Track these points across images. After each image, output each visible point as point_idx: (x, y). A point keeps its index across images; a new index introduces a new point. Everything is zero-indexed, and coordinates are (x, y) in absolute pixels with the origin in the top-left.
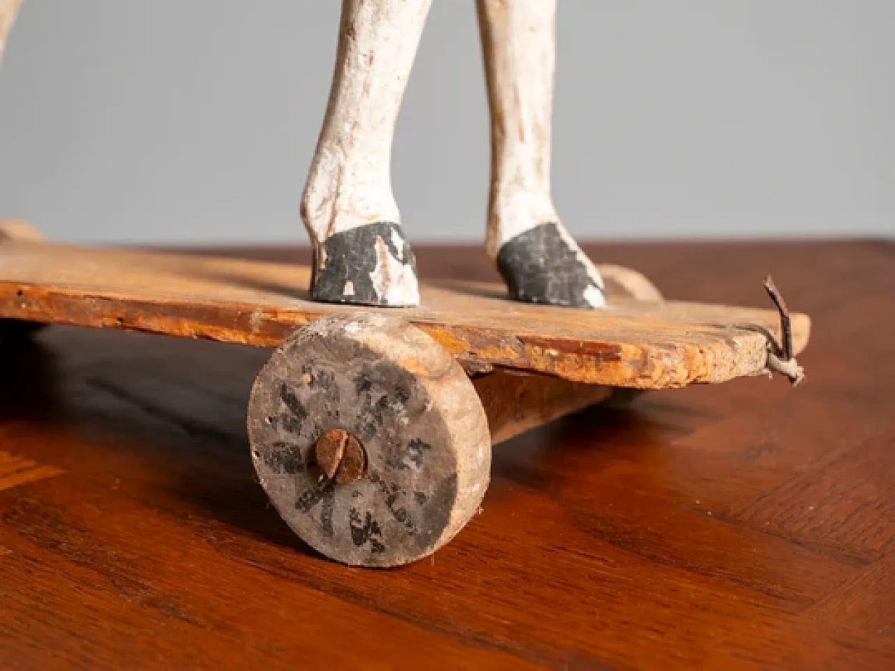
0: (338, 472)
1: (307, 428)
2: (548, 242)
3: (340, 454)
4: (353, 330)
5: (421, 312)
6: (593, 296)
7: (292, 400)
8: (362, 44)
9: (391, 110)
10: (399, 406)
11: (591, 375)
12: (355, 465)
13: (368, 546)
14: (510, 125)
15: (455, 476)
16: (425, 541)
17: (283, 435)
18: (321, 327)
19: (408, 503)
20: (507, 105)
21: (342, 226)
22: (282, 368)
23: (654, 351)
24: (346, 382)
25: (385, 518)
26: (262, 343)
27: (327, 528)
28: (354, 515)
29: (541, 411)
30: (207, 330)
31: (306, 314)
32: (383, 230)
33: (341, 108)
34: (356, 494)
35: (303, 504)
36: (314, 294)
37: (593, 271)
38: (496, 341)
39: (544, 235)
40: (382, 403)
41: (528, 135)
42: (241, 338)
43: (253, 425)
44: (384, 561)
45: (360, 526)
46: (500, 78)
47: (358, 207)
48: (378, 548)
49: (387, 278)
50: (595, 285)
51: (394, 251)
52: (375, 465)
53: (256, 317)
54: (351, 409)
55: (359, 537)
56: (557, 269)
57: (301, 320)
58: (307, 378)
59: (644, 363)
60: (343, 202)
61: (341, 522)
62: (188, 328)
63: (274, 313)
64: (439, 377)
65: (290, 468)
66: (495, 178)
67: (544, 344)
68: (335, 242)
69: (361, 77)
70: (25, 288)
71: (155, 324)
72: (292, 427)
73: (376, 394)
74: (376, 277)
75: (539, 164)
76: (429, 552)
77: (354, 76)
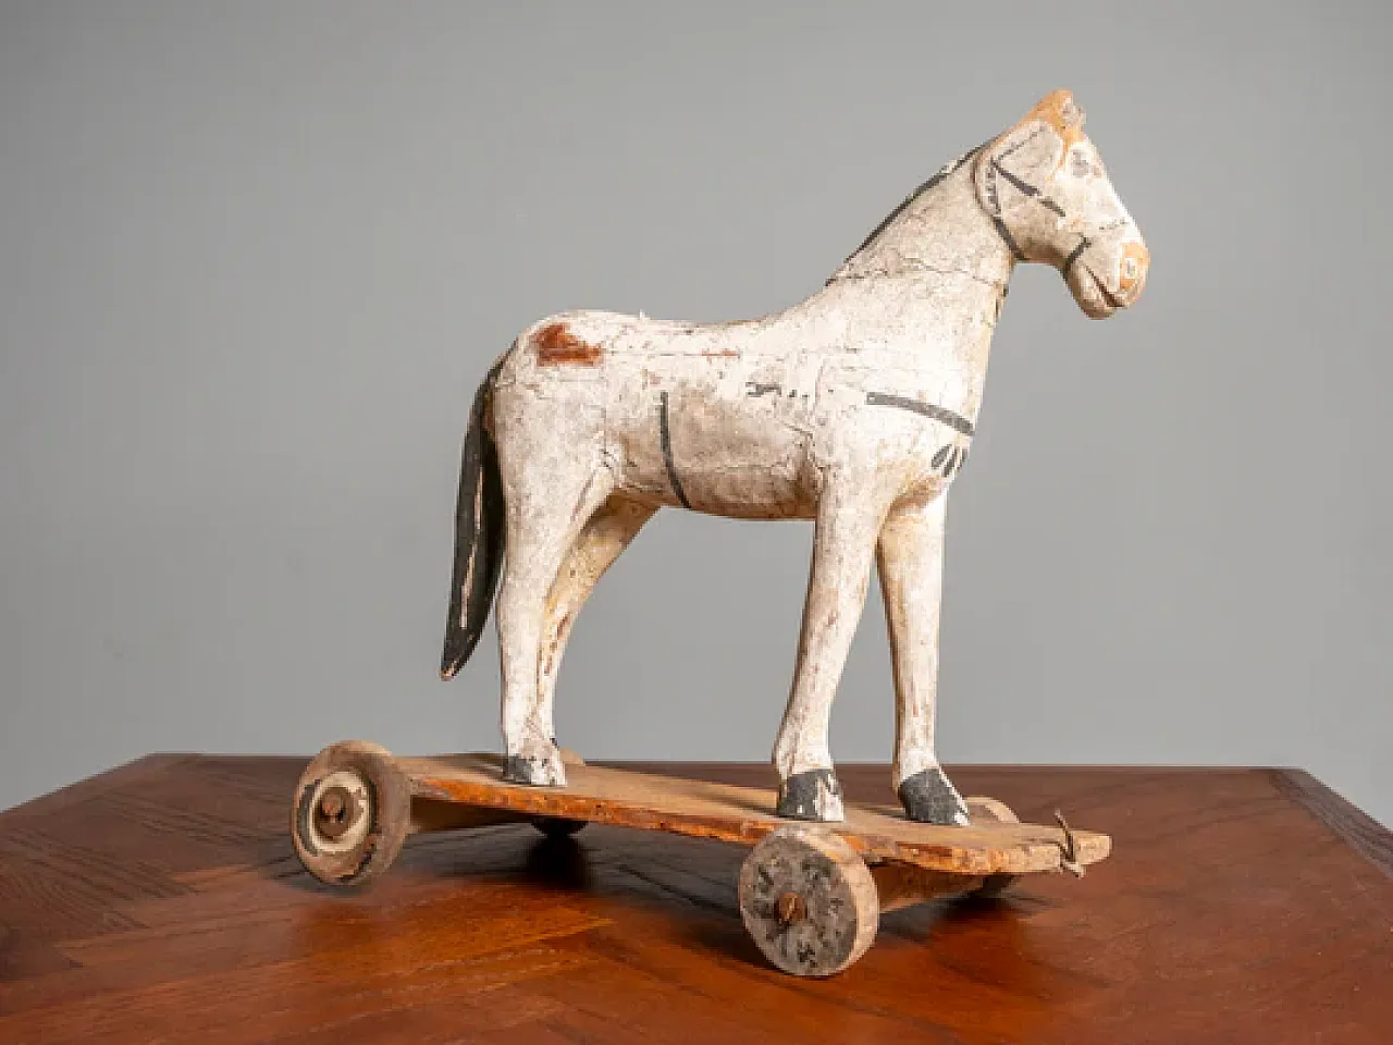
0: (791, 917)
1: (773, 891)
2: (932, 781)
3: (791, 907)
4: (800, 835)
5: (846, 825)
6: (959, 818)
7: (765, 875)
8: (812, 659)
9: (828, 698)
10: (824, 879)
11: (936, 865)
12: (801, 913)
13: (807, 963)
14: (908, 706)
15: (855, 922)
16: (840, 961)
17: (759, 895)
18: (782, 833)
19: (830, 937)
20: (906, 692)
21: (797, 770)
22: (760, 856)
23: (971, 852)
24: (796, 865)
25: (818, 946)
26: (748, 841)
27: (784, 953)
28: (800, 945)
29: (925, 894)
30: (714, 832)
31: (775, 825)
32: (822, 773)
33: (798, 699)
34: (801, 932)
35: (770, 938)
36: (779, 812)
37: (961, 802)
38: (883, 844)
39: (928, 777)
40: (816, 877)
41: (920, 712)
42: (734, 838)
43: (742, 890)
44: (816, 972)
45: (803, 951)
46: (902, 673)
47: (808, 758)
48: (813, 964)
49: (824, 804)
50: (962, 811)
51: (828, 787)
52: (812, 914)
53: (745, 825)
54: (799, 881)
55: (802, 958)
56: (936, 800)
57: (771, 828)
58: (773, 862)
59: (965, 859)
60: (797, 756)
61: (792, 949)
62: (703, 831)
63: (755, 823)
64: (847, 863)
65: (764, 915)
66: (898, 738)
67: (911, 846)
68: (793, 780)
69: (810, 680)
70: (602, 804)
71: (683, 828)
72: (765, 891)
73: (813, 872)
74: (817, 803)
75: (927, 729)
76: (843, 967)
77: (806, 679)
